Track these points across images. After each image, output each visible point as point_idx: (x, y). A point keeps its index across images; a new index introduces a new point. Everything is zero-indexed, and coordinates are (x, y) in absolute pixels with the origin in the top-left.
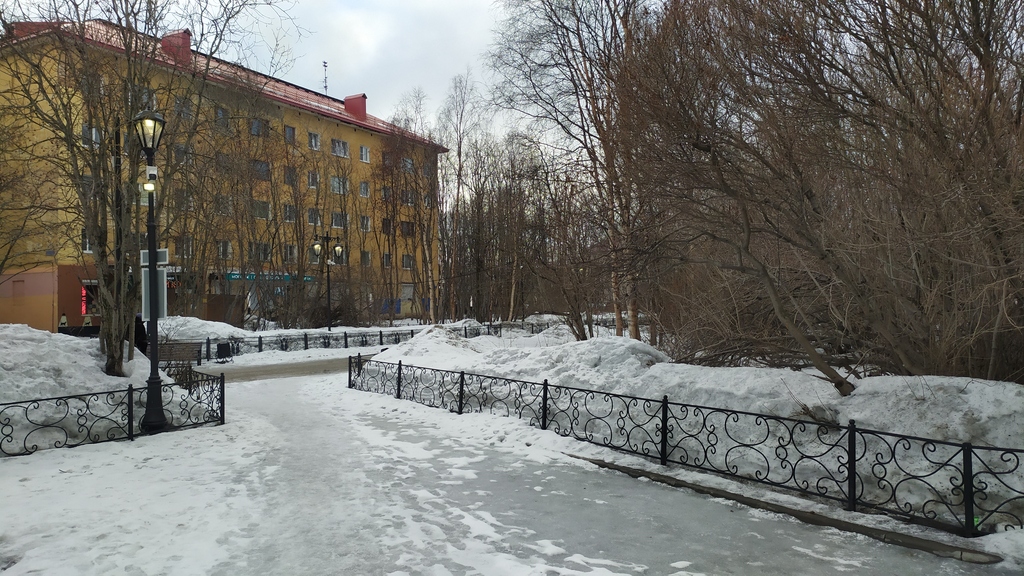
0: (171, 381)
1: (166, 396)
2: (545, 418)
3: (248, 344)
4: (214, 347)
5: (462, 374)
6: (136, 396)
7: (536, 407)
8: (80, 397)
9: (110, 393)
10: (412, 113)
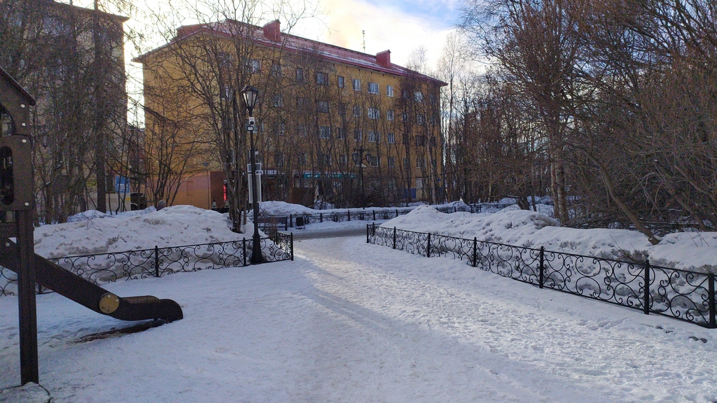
0: (266, 236)
1: (262, 244)
2: (475, 261)
3: (314, 218)
4: (294, 220)
5: (429, 234)
6: (247, 243)
7: (470, 254)
8: (220, 244)
9: (234, 242)
10: (418, 63)
